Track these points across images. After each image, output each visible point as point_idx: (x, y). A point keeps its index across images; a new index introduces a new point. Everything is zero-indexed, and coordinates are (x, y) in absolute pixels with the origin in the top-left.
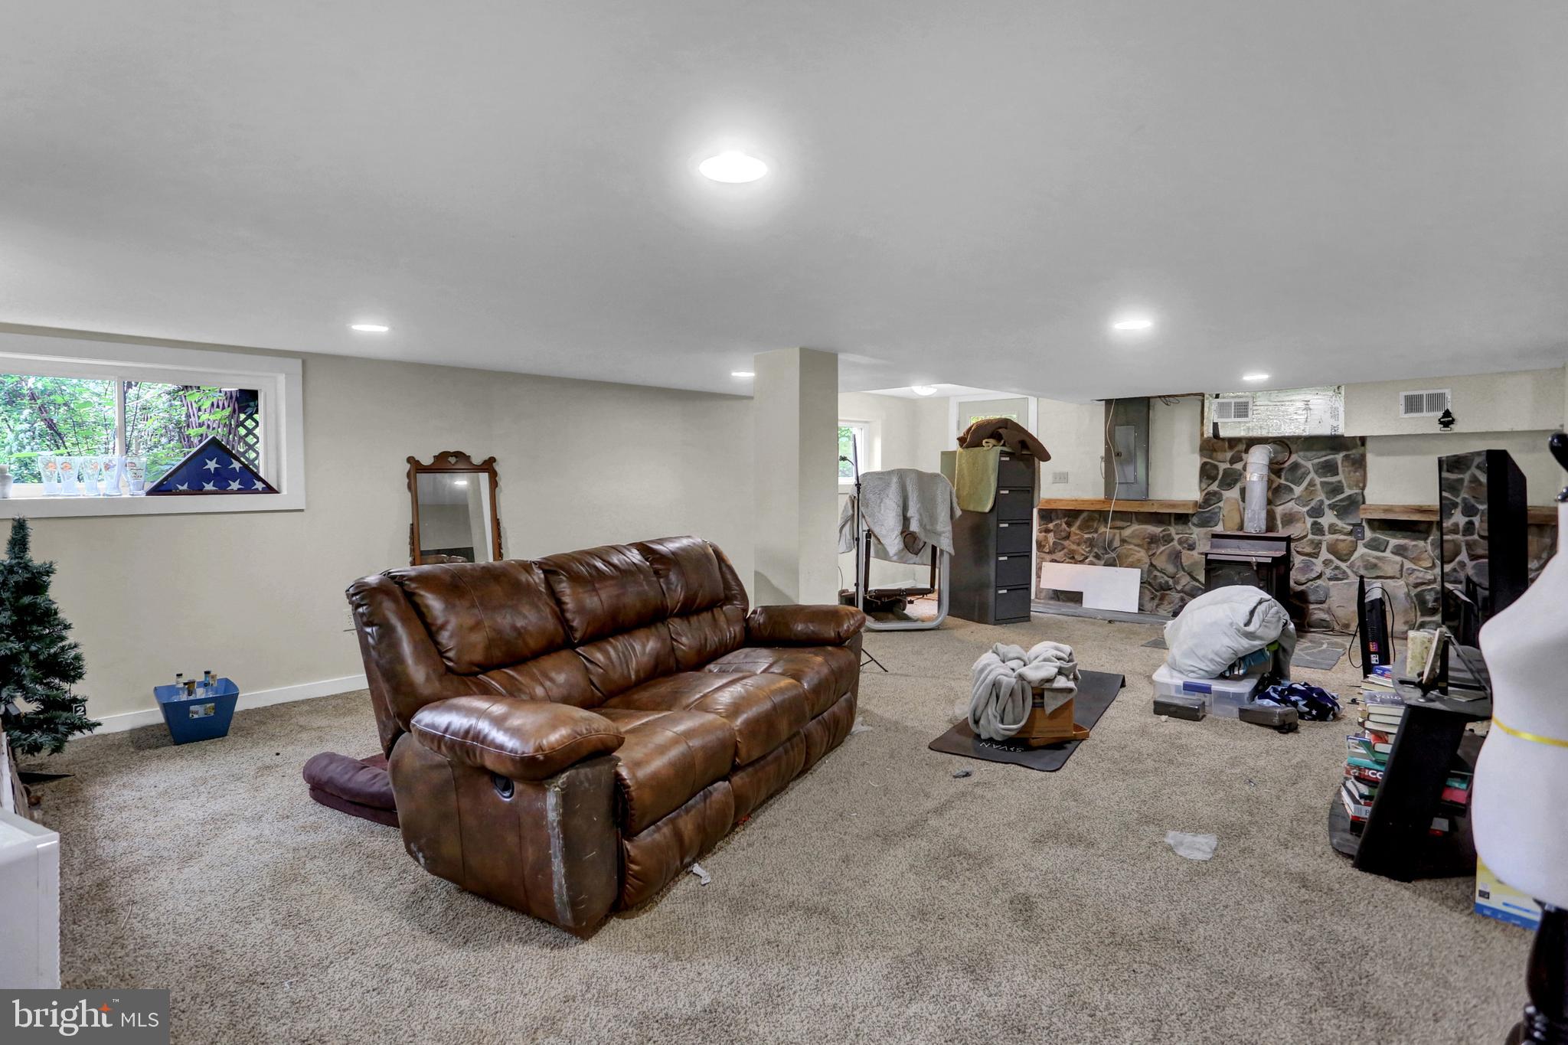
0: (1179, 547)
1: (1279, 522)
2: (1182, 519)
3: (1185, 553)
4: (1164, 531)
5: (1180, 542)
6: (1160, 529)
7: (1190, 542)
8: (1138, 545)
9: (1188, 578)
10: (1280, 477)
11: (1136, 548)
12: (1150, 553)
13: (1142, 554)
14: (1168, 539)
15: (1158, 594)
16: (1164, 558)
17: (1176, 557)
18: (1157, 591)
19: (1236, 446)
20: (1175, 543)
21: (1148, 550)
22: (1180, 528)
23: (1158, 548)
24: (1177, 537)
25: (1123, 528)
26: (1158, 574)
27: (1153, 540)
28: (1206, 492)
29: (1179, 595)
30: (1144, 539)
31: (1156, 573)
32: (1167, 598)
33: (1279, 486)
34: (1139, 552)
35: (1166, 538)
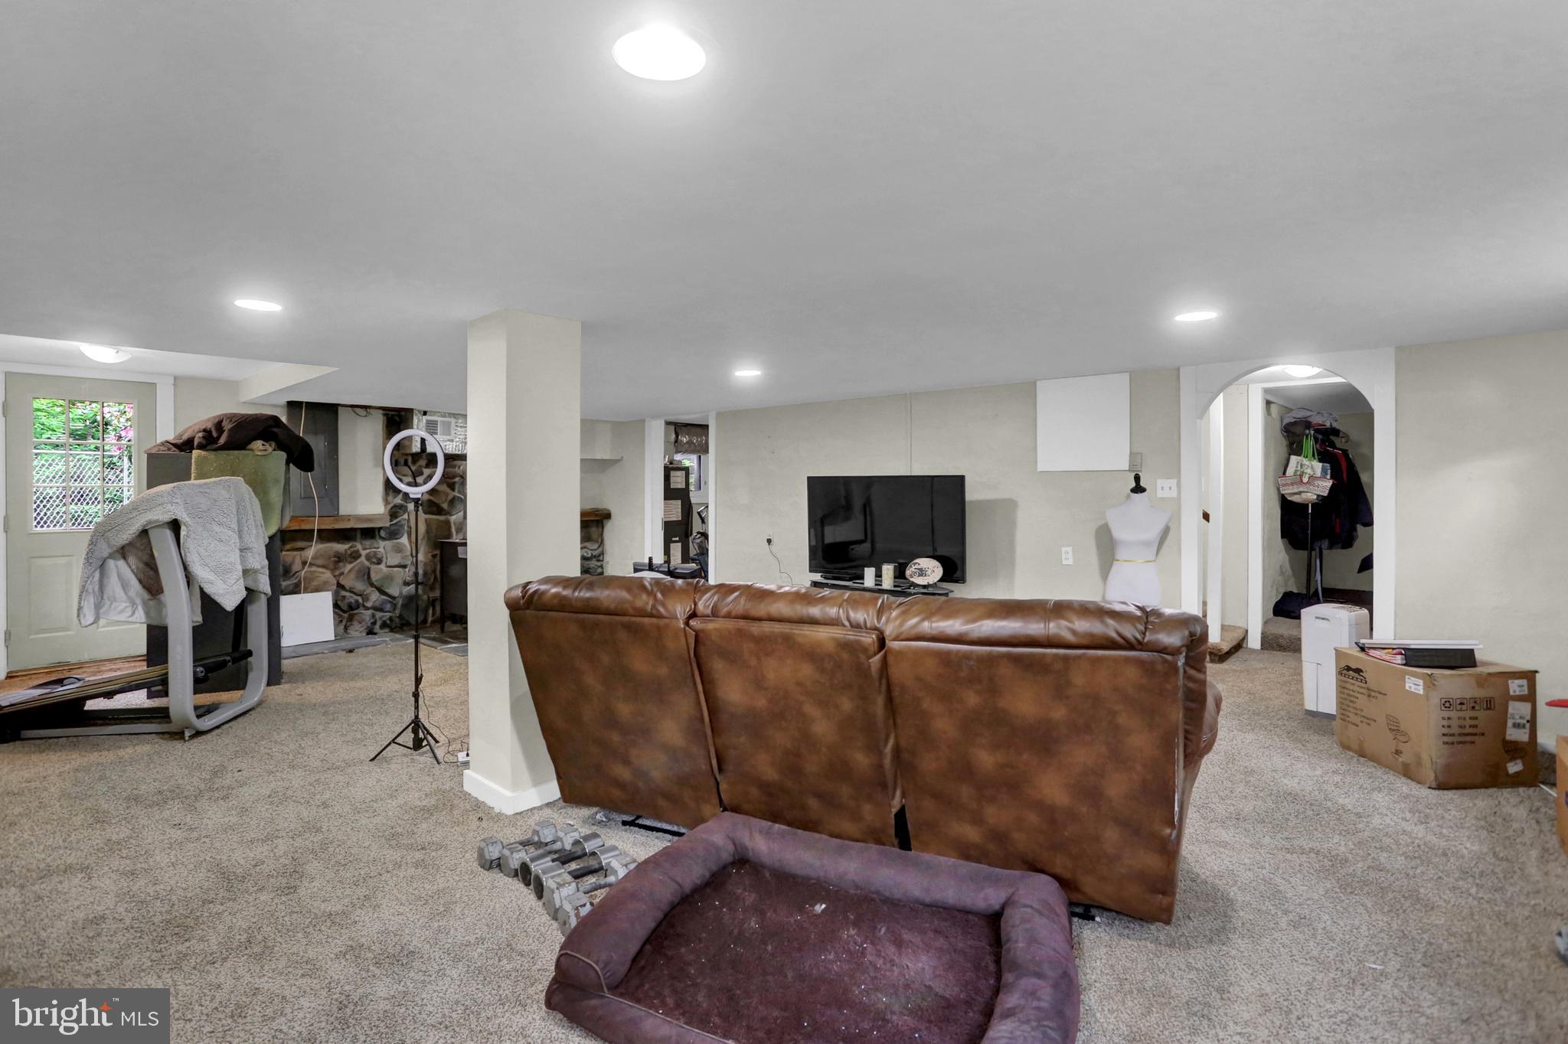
0: (367, 563)
1: (453, 530)
2: (370, 533)
3: (373, 567)
4: (351, 547)
5: (368, 558)
6: (346, 546)
7: (379, 556)
8: (323, 567)
9: (377, 593)
10: (453, 490)
11: (321, 570)
12: (337, 573)
13: (327, 575)
14: (355, 556)
15: (346, 615)
16: (352, 576)
17: (365, 575)
18: (344, 612)
19: (418, 460)
20: (363, 559)
21: (333, 571)
22: (368, 543)
23: (344, 566)
24: (364, 553)
25: (302, 549)
26: (347, 594)
27: (340, 558)
28: (392, 505)
29: (370, 612)
30: (330, 558)
31: (344, 593)
32: (356, 617)
33: (454, 498)
34: (323, 573)
35: (354, 555)
